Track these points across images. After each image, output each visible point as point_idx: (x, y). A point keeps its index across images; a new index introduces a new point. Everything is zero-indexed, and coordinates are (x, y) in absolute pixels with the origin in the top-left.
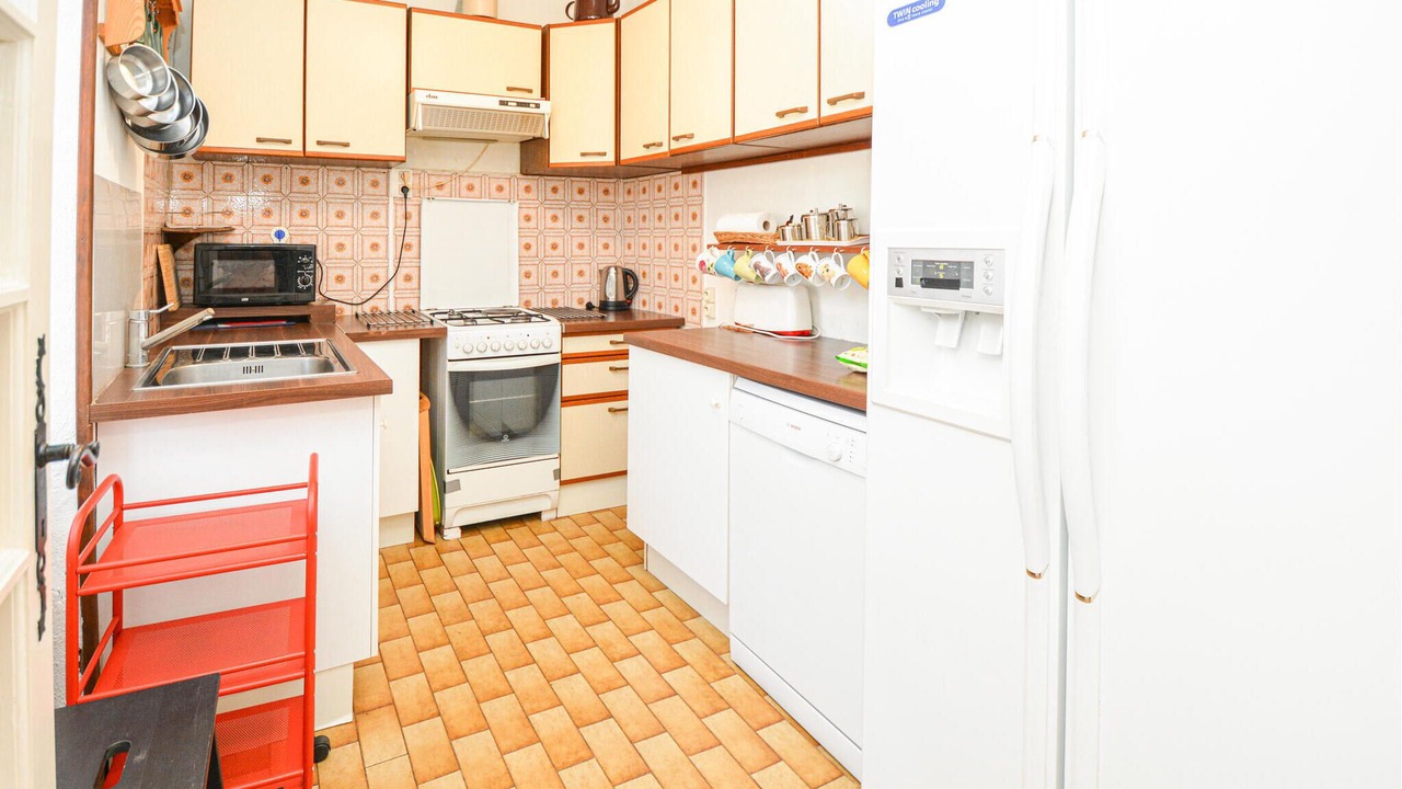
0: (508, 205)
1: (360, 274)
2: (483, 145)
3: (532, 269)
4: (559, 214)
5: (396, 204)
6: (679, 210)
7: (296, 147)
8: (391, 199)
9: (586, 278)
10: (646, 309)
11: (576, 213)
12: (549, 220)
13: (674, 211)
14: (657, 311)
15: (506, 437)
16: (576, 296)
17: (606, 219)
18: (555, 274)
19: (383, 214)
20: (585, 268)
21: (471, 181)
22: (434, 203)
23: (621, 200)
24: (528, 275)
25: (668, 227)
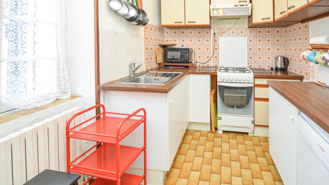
0: (244, 37)
1: (204, 56)
2: (237, 20)
3: (252, 56)
4: (261, 39)
5: (213, 38)
6: (301, 36)
7: (183, 24)
8: (211, 36)
9: (271, 60)
10: (291, 71)
11: (267, 39)
12: (258, 41)
13: (299, 37)
14: (295, 72)
15: (235, 107)
16: (267, 65)
17: (278, 41)
18: (260, 58)
19: (209, 40)
20: (270, 56)
21: (233, 30)
22: (222, 37)
23: (283, 34)
24: (251, 58)
25: (298, 43)
